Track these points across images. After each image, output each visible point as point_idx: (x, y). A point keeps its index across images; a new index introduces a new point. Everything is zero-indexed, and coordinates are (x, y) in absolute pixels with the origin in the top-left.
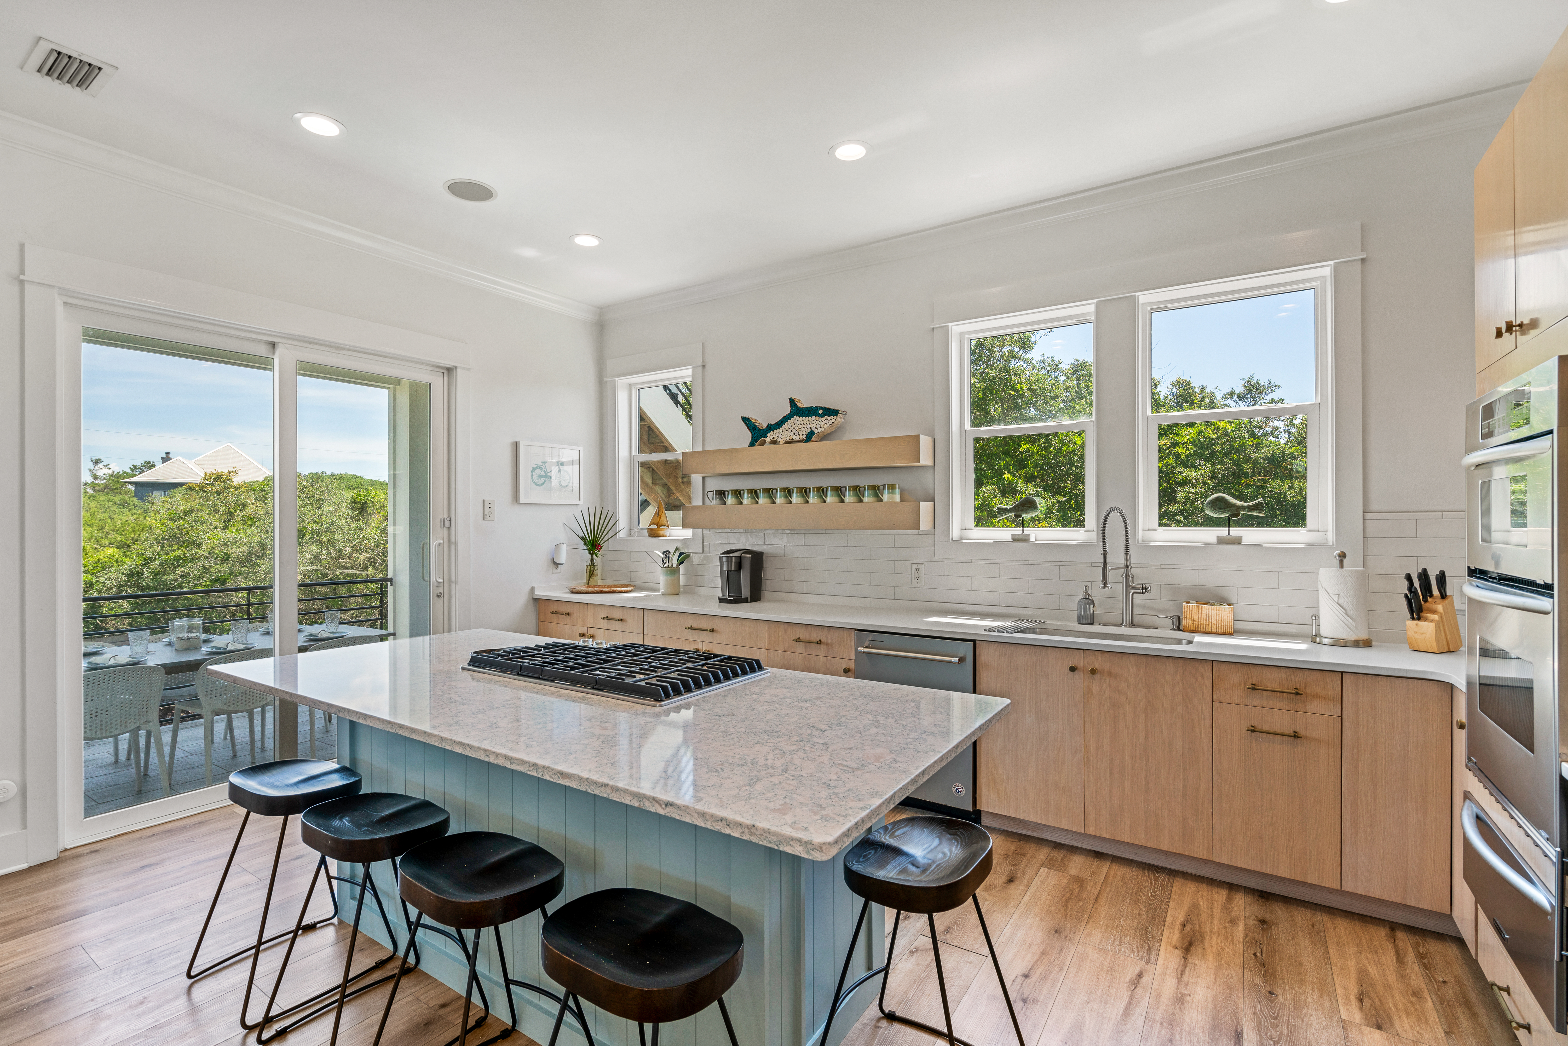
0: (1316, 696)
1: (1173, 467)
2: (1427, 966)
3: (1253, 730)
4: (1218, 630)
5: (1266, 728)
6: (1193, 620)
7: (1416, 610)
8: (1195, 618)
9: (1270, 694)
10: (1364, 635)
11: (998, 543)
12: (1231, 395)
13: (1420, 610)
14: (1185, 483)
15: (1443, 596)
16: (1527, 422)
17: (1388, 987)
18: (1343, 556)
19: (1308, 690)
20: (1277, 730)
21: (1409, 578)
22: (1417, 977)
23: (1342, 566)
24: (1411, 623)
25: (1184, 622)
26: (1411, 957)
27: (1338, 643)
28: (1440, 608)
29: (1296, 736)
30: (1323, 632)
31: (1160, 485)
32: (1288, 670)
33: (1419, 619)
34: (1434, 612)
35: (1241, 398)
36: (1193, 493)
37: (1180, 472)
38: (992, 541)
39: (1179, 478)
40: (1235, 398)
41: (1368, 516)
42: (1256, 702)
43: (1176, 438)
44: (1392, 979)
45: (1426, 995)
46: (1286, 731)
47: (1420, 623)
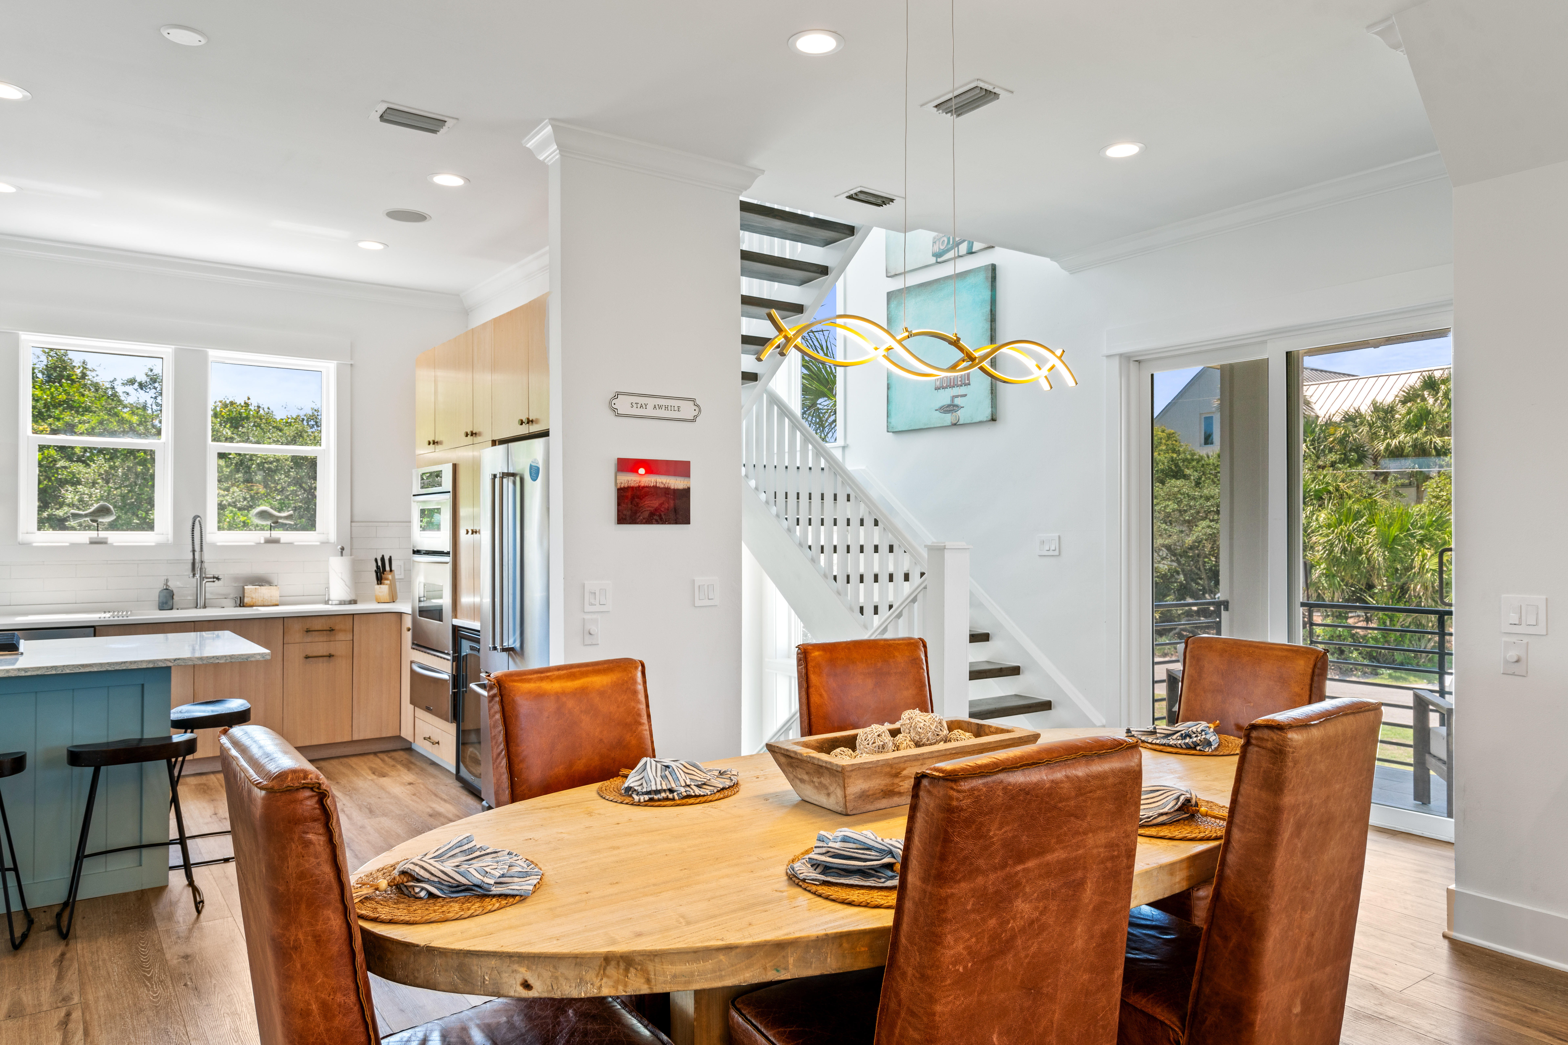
0: (340, 630)
1: (55, 461)
2: (394, 759)
3: (307, 657)
4: (269, 604)
5: (314, 654)
6: (252, 598)
7: (380, 580)
8: (254, 596)
9: (316, 633)
10: (353, 597)
11: (74, 546)
12: (132, 382)
13: (381, 579)
14: (75, 482)
15: (391, 570)
16: (440, 485)
17: (382, 768)
18: (343, 549)
19: (337, 628)
20: (320, 654)
21: (376, 560)
22: (392, 762)
23: (342, 555)
24: (377, 587)
25: (246, 600)
26: (386, 758)
27: (342, 603)
28: (390, 577)
29: (330, 656)
30: (332, 597)
31: (40, 482)
32: (326, 617)
33: (381, 584)
34: (387, 579)
35: (142, 386)
36: (88, 494)
37: (65, 468)
38: (68, 544)
39: (63, 475)
40: (136, 386)
41: (353, 524)
42: (309, 640)
43: (57, 423)
44: (382, 765)
45: (396, 765)
46: (325, 654)
47: (381, 586)
